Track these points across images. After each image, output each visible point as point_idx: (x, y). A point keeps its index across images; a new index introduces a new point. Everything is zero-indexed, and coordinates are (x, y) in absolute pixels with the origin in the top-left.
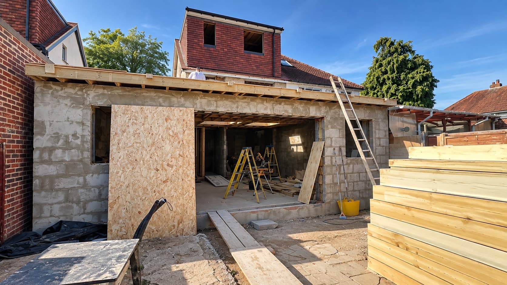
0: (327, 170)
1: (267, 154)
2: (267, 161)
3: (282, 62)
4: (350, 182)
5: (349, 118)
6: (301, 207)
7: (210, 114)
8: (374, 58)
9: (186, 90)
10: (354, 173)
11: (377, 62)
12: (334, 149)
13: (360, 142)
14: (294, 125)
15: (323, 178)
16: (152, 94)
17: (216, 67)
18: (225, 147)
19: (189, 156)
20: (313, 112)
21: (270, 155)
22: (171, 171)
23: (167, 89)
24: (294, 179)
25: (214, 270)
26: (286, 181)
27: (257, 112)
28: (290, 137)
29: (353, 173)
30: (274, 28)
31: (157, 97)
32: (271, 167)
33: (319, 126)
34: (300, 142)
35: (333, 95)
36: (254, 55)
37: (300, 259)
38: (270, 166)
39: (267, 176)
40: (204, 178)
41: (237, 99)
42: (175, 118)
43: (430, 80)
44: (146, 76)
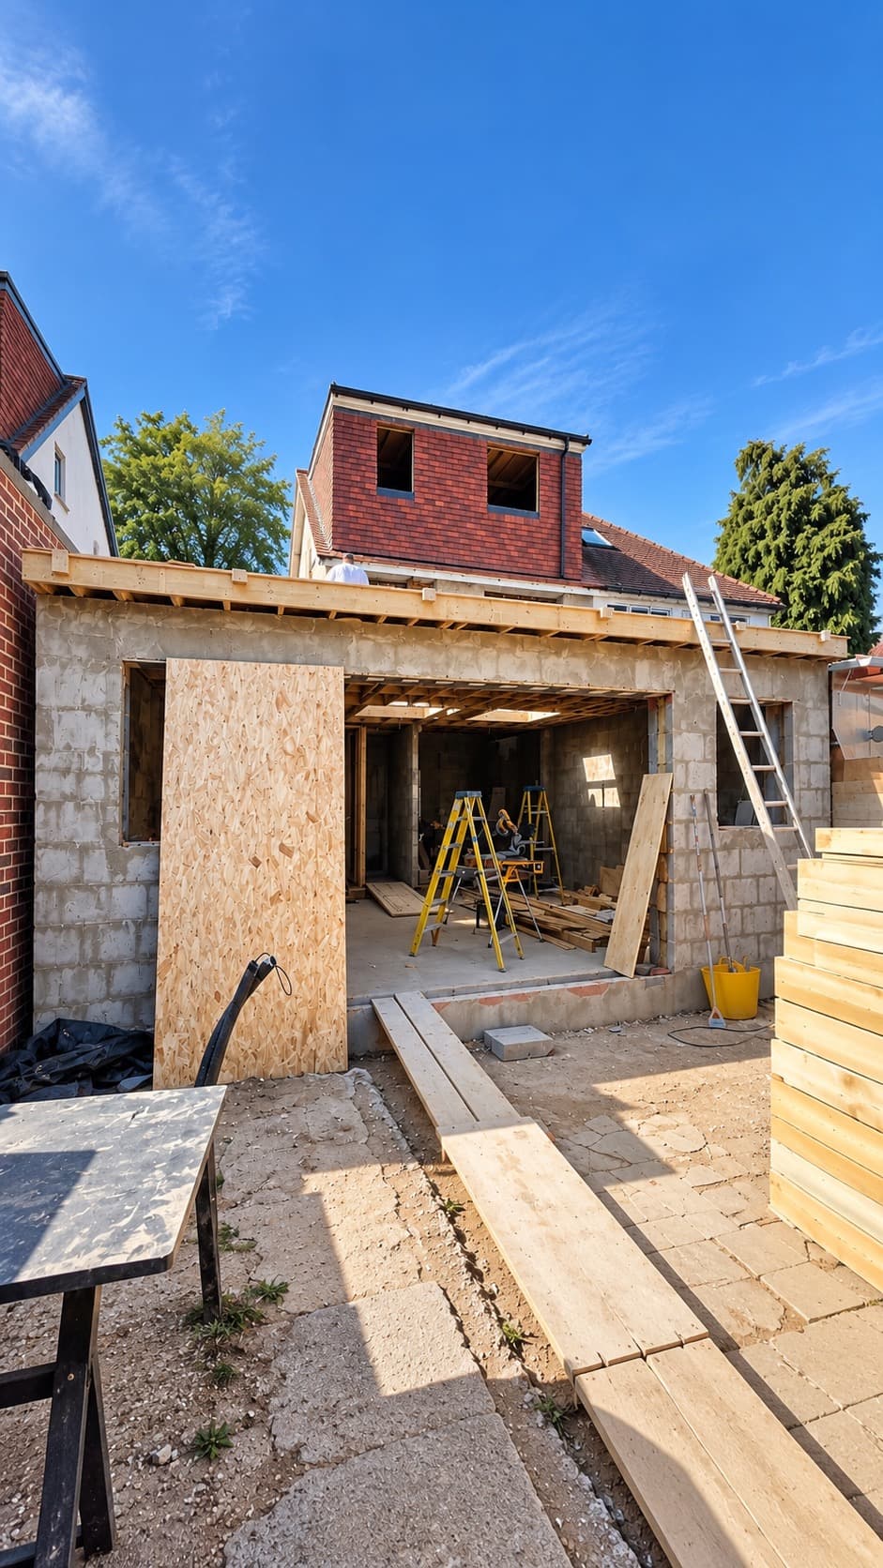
0: (678, 863)
1: (527, 814)
2: (525, 838)
3: (585, 535)
4: (735, 907)
5: (729, 698)
6: (613, 987)
7: (381, 686)
8: (735, 494)
9: (324, 614)
10: (744, 878)
11: (741, 506)
12: (692, 799)
13: (758, 774)
14: (597, 719)
15: (669, 893)
16: (248, 626)
17: (413, 551)
18: (415, 791)
19: (330, 820)
20: (644, 678)
21: (534, 817)
22: (288, 866)
23: (280, 612)
24: (596, 894)
25: (398, 1197)
26: (576, 903)
27: (498, 677)
28: (584, 759)
29: (739, 877)
30: (566, 438)
31: (257, 635)
32: (538, 856)
33: (658, 725)
34: (612, 776)
35: (688, 626)
36: (513, 518)
37: (617, 1164)
38: (535, 852)
39: (527, 885)
40: (364, 889)
41: (447, 640)
42: (298, 698)
43: (862, 555)
44: (231, 575)
